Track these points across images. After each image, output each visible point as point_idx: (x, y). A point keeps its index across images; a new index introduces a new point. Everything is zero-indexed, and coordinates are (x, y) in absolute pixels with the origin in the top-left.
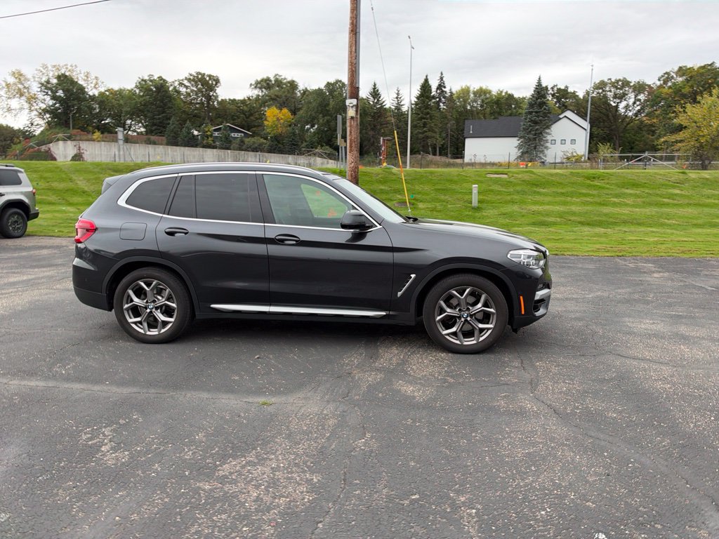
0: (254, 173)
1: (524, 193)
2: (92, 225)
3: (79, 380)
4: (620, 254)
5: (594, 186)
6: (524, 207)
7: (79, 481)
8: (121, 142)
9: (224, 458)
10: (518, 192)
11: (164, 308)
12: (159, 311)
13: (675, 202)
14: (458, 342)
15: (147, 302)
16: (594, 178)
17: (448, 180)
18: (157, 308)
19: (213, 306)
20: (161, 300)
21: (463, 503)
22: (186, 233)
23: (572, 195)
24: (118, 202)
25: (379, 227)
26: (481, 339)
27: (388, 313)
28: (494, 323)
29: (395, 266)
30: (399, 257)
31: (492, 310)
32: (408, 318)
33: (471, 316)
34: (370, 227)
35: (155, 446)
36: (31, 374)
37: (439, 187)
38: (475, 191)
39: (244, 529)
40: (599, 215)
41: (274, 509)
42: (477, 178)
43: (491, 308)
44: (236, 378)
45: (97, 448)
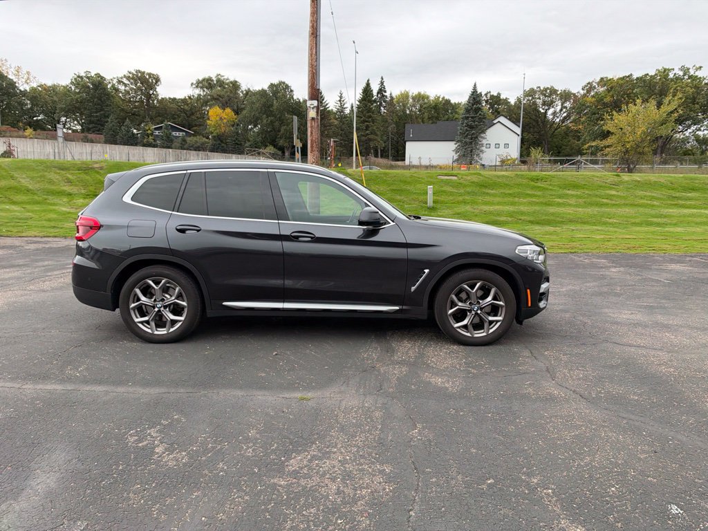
0: (266, 170)
1: (474, 194)
2: (96, 223)
3: (100, 382)
4: (572, 251)
5: (539, 187)
6: (476, 207)
7: (146, 484)
8: (61, 140)
9: (288, 454)
10: (469, 193)
11: (172, 307)
12: (168, 309)
13: (613, 202)
14: (468, 334)
15: (155, 301)
16: (538, 180)
17: (401, 181)
18: (165, 307)
19: (225, 303)
20: (170, 299)
21: (537, 484)
22: (198, 231)
23: (519, 195)
24: (123, 199)
25: (392, 223)
26: (491, 331)
27: (401, 307)
28: (503, 315)
29: (409, 262)
30: (413, 253)
31: (501, 303)
32: (421, 312)
33: (481, 309)
34: (382, 224)
35: (210, 445)
36: (45, 377)
37: (394, 188)
38: (430, 192)
39: (339, 521)
40: (546, 215)
41: (360, 500)
42: (429, 179)
43: (500, 301)
44: (263, 375)
45: (150, 450)
